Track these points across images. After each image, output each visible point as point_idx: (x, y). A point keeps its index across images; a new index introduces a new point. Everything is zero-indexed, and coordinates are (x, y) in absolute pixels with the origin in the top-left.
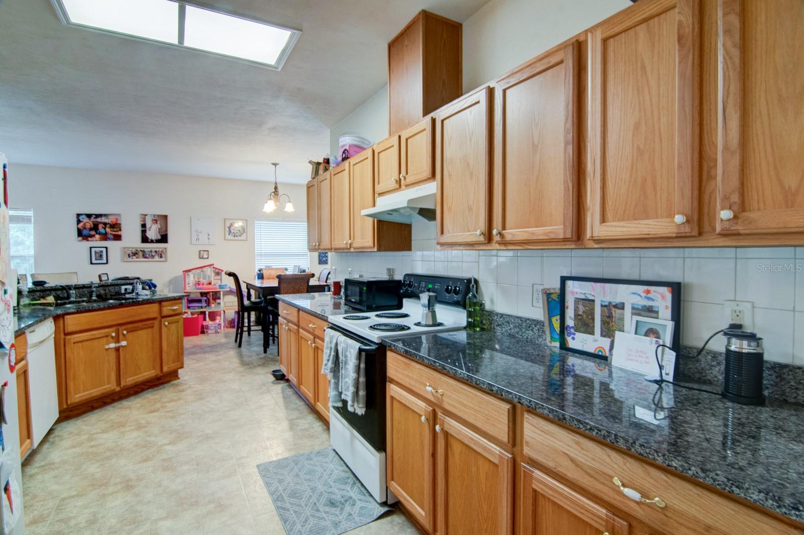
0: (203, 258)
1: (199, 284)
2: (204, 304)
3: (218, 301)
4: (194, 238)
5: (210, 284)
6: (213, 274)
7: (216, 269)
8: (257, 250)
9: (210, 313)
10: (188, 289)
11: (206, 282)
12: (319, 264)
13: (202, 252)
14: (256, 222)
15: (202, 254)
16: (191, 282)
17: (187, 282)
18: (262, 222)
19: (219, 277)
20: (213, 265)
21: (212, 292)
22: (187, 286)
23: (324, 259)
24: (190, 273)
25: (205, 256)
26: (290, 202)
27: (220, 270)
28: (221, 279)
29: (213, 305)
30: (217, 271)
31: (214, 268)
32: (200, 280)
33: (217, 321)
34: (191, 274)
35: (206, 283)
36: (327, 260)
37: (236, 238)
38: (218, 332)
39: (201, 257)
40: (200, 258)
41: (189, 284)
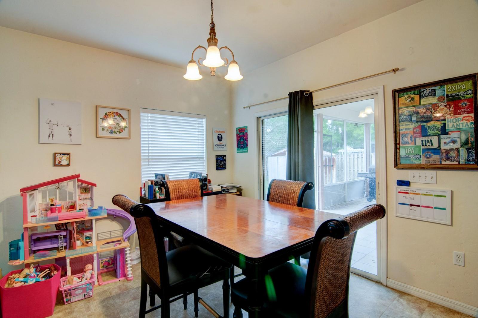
0: (60, 165)
1: (52, 211)
2: (62, 243)
3: (87, 234)
4: (45, 131)
5: (73, 207)
6: (78, 191)
7: (83, 182)
8: (144, 153)
9: (73, 261)
10: (32, 222)
11: (64, 204)
12: (217, 169)
13: (58, 156)
14: (142, 114)
15: (58, 159)
16: (37, 208)
17: (29, 208)
18: (149, 115)
19: (88, 195)
20: (78, 176)
21: (76, 222)
22: (29, 214)
23: (222, 163)
24: (36, 193)
25: (64, 162)
26: (234, 62)
27: (89, 183)
28: (91, 199)
29: (78, 243)
30: (85, 185)
31: (79, 181)
32: (54, 202)
33: (88, 274)
34: (38, 194)
35: (65, 206)
36: (225, 164)
37: (113, 135)
38: (90, 297)
39: (57, 164)
40: (55, 165)
41: (33, 211)
